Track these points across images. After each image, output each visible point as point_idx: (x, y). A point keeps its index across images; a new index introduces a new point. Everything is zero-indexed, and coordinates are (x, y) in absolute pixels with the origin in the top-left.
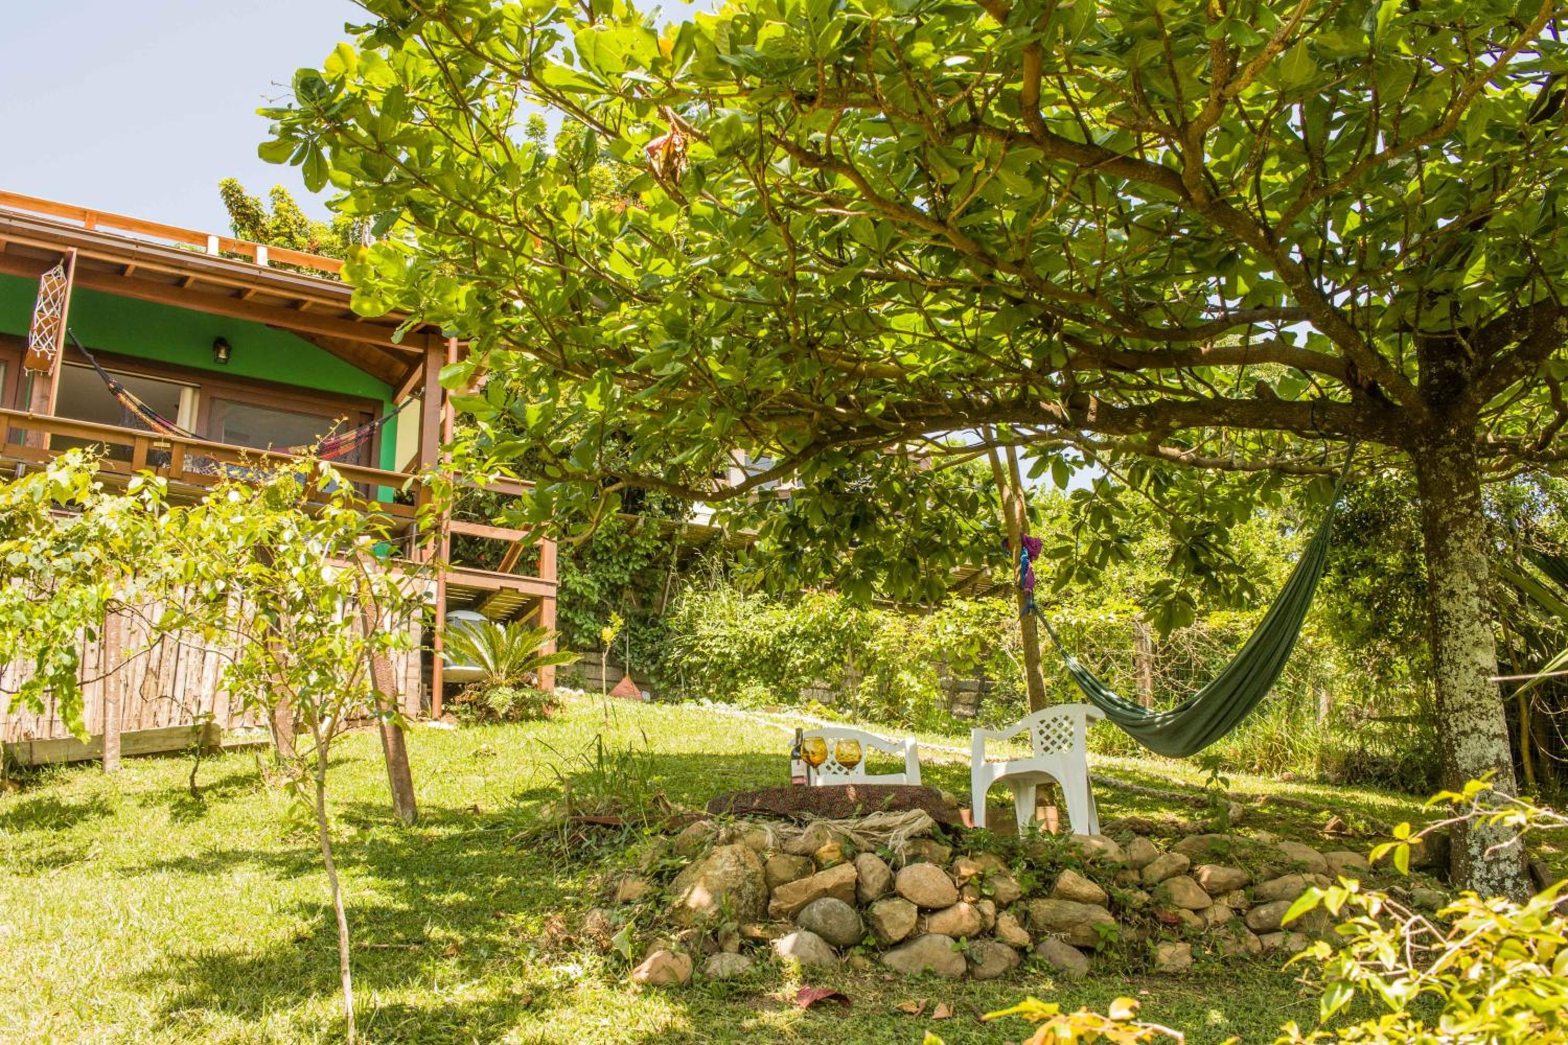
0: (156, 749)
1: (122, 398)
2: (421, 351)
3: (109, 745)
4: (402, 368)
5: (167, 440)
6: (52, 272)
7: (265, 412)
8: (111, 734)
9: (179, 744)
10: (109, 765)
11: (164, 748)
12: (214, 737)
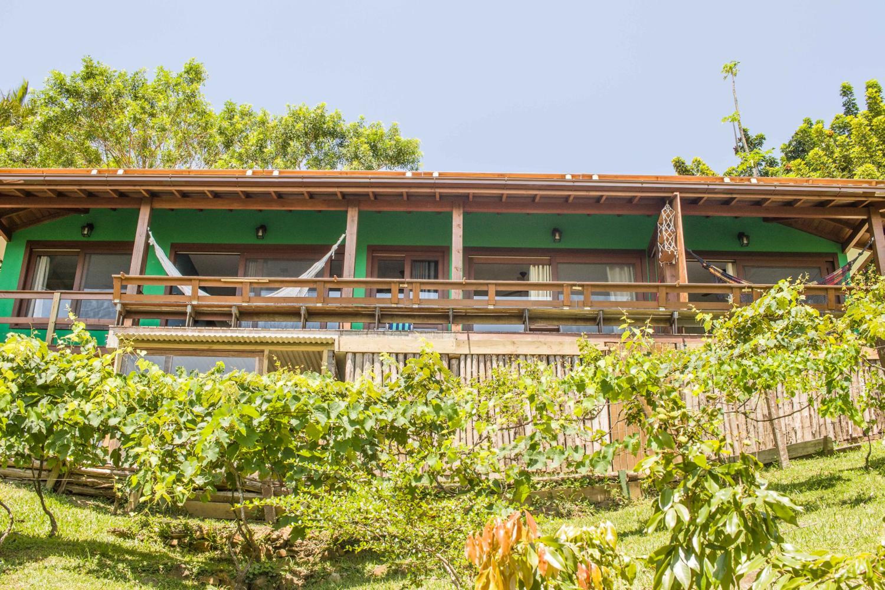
0: (799, 455)
1: (712, 270)
2: (865, 217)
3: (782, 453)
4: (848, 232)
5: (749, 287)
6: (665, 208)
7: (774, 269)
8: (782, 446)
9: (811, 450)
10: (784, 464)
11: (803, 454)
12: (829, 445)
